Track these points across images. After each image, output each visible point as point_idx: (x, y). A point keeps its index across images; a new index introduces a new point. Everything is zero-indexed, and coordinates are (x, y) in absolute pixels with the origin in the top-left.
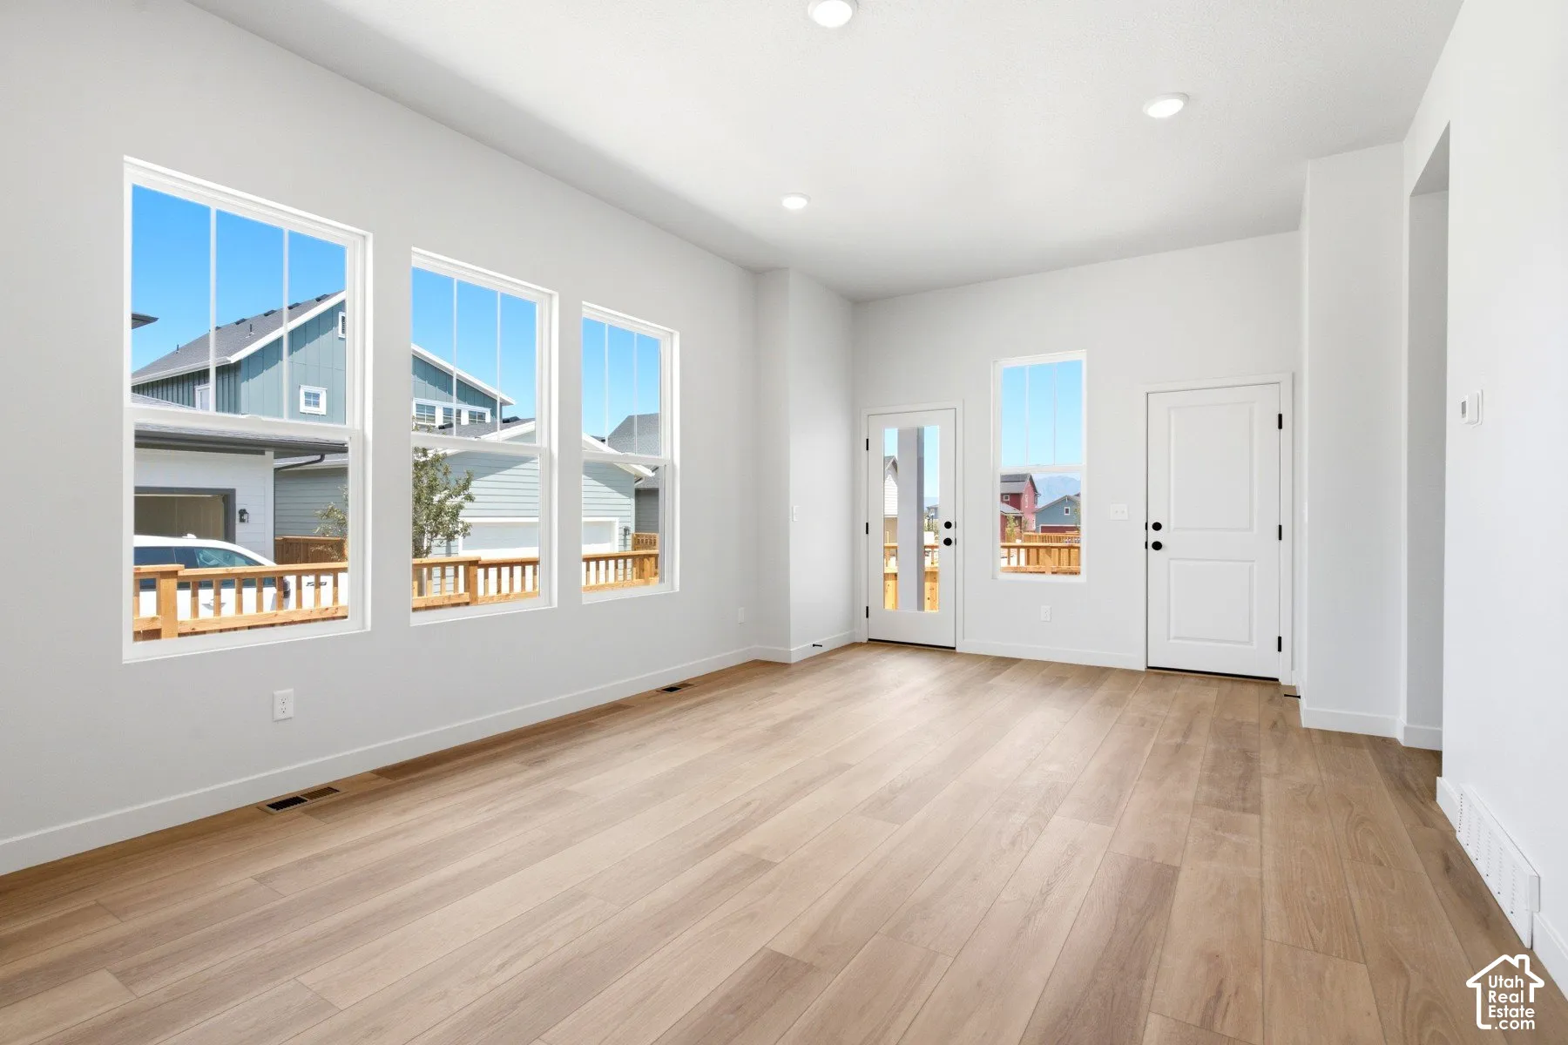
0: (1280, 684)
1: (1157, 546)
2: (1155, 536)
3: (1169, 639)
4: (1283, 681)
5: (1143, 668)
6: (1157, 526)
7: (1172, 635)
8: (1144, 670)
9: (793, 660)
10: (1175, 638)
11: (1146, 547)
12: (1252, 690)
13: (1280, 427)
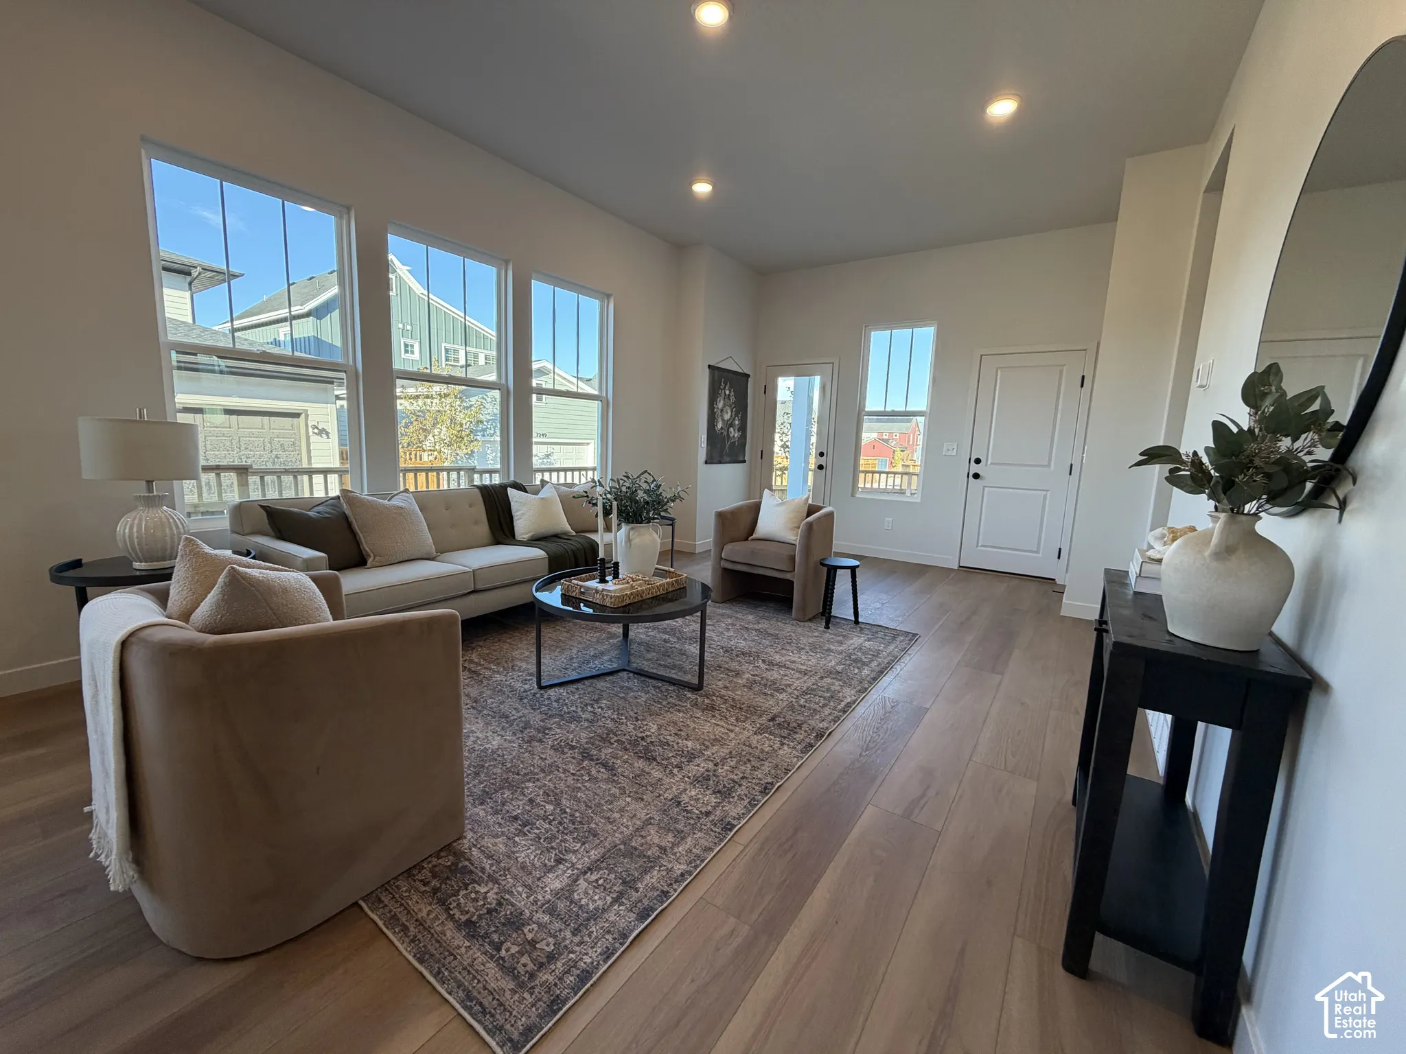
0: (1055, 583)
1: (976, 476)
2: (975, 468)
3: (977, 547)
6: (978, 461)
7: (980, 545)
8: (956, 568)
9: (697, 552)
10: (983, 546)
12: (1033, 587)
13: (1082, 386)
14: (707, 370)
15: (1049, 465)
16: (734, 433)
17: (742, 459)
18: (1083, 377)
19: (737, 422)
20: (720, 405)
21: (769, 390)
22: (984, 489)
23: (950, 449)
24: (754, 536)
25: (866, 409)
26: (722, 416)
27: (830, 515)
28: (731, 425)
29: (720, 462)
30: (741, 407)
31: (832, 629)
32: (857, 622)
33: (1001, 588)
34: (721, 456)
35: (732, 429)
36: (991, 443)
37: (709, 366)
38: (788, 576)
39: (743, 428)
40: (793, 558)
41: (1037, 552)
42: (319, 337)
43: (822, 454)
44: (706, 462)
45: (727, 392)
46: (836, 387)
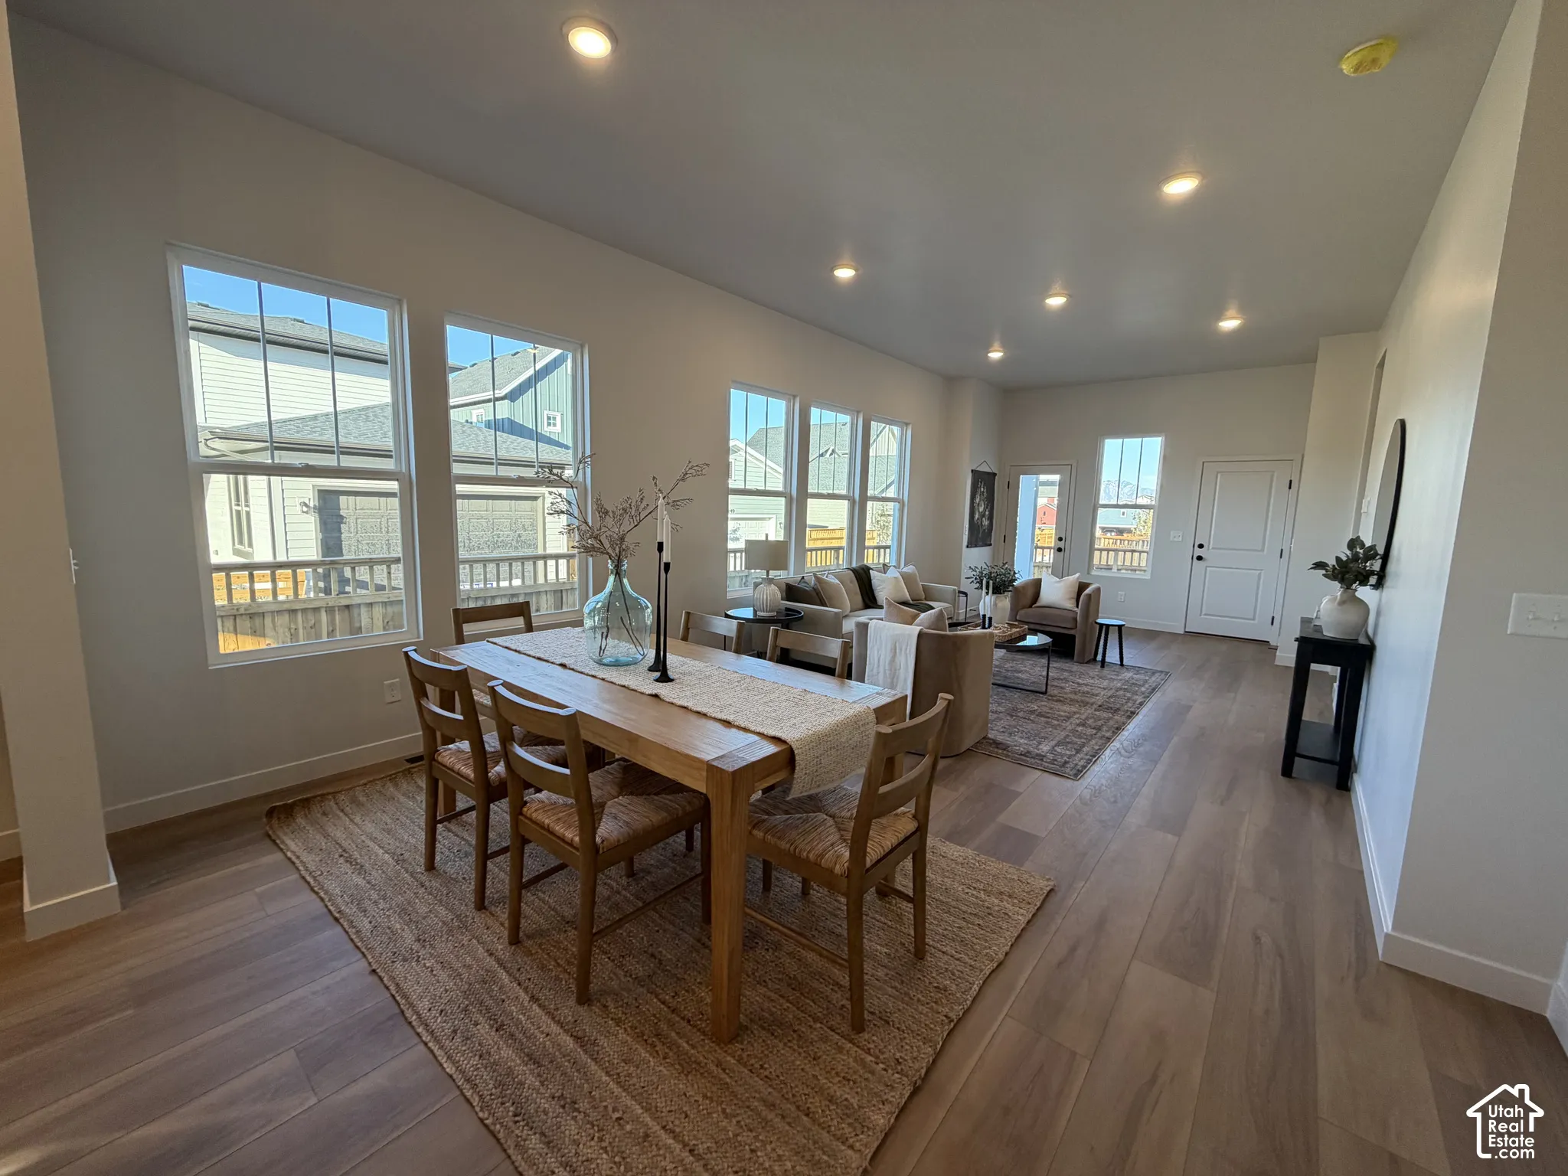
0: (1270, 645)
1: (1200, 558)
2: (1198, 552)
3: (1200, 615)
4: (1272, 643)
5: (1182, 632)
6: (1201, 546)
7: (1204, 613)
10: (1205, 615)
11: (1192, 558)
13: (1290, 488)
14: (970, 474)
15: (1263, 550)
16: (986, 522)
17: (989, 543)
18: (1291, 481)
19: (987, 513)
20: (978, 500)
21: (1012, 487)
22: (1206, 569)
23: (1176, 536)
24: (1037, 604)
25: (1100, 503)
26: (978, 509)
27: (1098, 590)
28: (983, 516)
29: (976, 546)
30: (990, 501)
31: (1106, 668)
32: (1122, 665)
33: (1223, 647)
34: (976, 541)
35: (984, 519)
36: (1213, 532)
37: (972, 471)
38: (1072, 632)
39: (991, 518)
40: (1075, 619)
41: (1254, 619)
42: (513, 418)
43: (1060, 539)
44: (967, 547)
45: (982, 489)
46: (1074, 486)
